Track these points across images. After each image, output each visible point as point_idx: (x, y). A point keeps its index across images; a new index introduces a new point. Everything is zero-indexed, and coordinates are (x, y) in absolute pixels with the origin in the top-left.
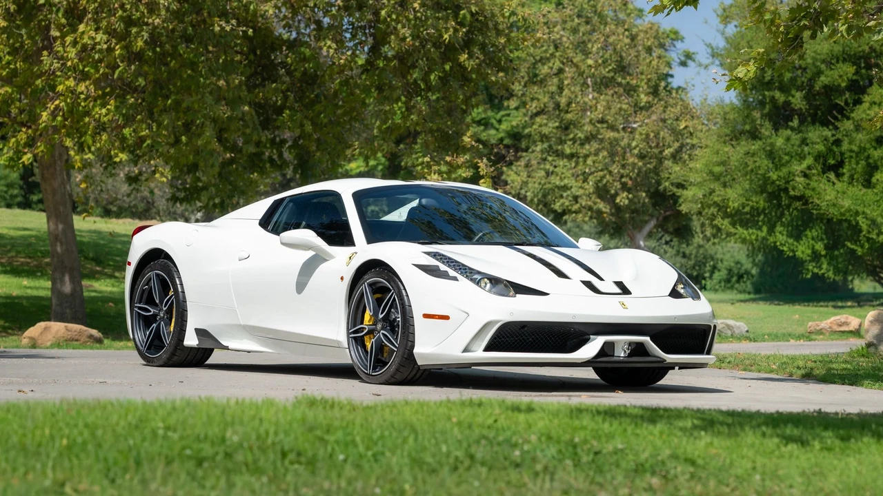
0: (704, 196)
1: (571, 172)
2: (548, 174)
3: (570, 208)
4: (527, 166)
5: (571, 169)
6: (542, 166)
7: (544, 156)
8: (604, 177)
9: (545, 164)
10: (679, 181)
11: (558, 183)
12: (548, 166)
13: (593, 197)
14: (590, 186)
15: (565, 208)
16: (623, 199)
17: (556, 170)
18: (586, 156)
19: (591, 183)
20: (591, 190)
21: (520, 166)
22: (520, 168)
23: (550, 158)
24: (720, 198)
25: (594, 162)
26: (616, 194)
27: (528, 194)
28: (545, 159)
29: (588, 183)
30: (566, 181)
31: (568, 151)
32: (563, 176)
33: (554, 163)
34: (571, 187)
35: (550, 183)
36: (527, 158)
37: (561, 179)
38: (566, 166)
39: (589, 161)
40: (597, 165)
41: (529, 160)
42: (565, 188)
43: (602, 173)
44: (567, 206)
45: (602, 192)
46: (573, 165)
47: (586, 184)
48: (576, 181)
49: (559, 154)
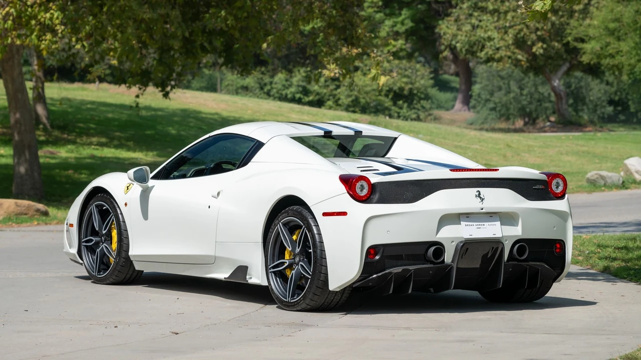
0: (602, 48)
1: (493, 25)
2: (474, 27)
3: (493, 56)
4: (456, 21)
5: (494, 22)
6: (469, 21)
7: (470, 12)
8: (521, 30)
9: (471, 19)
10: (580, 36)
11: (482, 35)
12: (474, 21)
13: (512, 47)
14: (510, 38)
15: (489, 56)
16: (538, 49)
17: (481, 24)
18: (506, 13)
19: (510, 35)
20: (510, 42)
21: (450, 20)
22: (450, 23)
23: (476, 14)
24: (615, 51)
25: (513, 17)
26: (533, 44)
27: (458, 45)
28: (471, 15)
29: (508, 35)
30: (489, 33)
31: (491, 7)
32: (487, 29)
33: (479, 18)
34: (494, 39)
35: (474, 35)
36: (456, 14)
37: (486, 31)
38: (489, 20)
39: (509, 17)
40: (515, 20)
41: (458, 16)
42: (490, 39)
43: (518, 27)
44: (491, 55)
45: (520, 43)
46: (496, 19)
47: (506, 36)
48: (498, 33)
49: (483, 10)
